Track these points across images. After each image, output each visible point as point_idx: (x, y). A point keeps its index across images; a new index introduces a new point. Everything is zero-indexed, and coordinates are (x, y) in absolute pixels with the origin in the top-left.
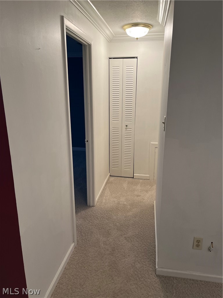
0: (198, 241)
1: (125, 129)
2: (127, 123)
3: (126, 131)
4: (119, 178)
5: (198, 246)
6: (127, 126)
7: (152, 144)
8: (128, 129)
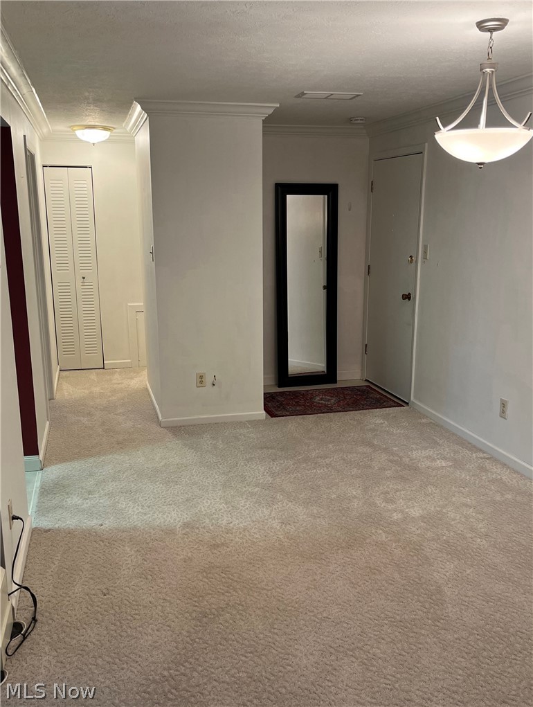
0: (201, 377)
1: (81, 284)
2: (84, 273)
3: (82, 287)
4: (77, 371)
5: (201, 382)
6: (84, 278)
7: (130, 306)
8: (86, 284)
